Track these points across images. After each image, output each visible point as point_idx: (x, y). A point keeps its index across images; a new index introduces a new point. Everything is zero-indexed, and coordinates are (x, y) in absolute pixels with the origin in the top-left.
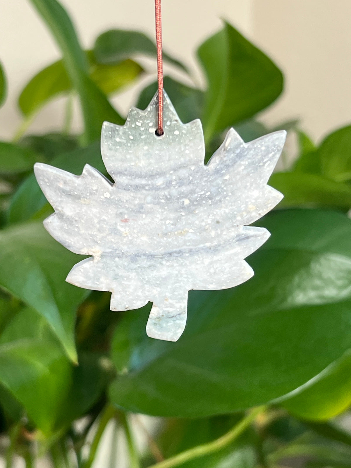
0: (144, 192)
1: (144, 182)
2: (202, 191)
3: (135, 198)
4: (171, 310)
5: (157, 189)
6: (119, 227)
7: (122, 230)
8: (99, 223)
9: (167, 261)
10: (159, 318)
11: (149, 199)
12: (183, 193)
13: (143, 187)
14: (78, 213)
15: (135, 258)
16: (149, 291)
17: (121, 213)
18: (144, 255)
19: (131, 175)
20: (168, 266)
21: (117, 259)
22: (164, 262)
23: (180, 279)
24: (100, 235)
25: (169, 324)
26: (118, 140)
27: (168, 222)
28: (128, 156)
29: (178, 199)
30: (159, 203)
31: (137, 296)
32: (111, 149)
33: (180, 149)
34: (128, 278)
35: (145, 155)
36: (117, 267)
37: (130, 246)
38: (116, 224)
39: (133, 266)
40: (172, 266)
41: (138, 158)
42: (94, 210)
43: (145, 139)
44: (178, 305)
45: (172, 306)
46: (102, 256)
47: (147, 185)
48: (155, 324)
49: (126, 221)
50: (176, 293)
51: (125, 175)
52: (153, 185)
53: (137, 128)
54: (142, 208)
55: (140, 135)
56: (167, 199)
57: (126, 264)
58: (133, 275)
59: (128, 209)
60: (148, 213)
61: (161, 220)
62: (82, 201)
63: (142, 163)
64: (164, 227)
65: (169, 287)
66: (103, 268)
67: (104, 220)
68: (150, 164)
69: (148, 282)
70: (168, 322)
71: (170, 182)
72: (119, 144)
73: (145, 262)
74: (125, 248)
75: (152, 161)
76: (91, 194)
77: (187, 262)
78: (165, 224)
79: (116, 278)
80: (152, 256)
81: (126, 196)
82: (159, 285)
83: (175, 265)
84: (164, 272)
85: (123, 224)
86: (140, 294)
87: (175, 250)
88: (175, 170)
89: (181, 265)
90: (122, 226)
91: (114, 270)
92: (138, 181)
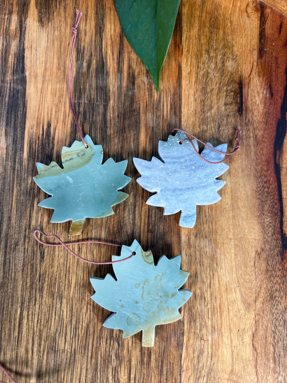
0: (177, 164)
1: (176, 160)
2: (199, 163)
3: (173, 167)
4: (190, 213)
5: (182, 163)
6: (167, 179)
7: (168, 179)
8: (159, 177)
9: (187, 192)
10: (185, 217)
11: (179, 167)
12: (191, 164)
13: (176, 162)
14: (151, 174)
15: (174, 190)
16: (180, 205)
17: (168, 173)
18: (178, 189)
19: (171, 158)
20: (188, 194)
21: (167, 192)
22: (186, 192)
23: (193, 199)
24: (160, 182)
25: (189, 220)
26: (165, 146)
27: (186, 175)
28: (170, 151)
29: (190, 166)
30: (183, 168)
31: (176, 207)
32: (163, 149)
33: (189, 148)
34: (172, 199)
35: (176, 150)
36: (167, 195)
37: (172, 186)
38: (166, 177)
39: (174, 194)
40: (189, 194)
41: (173, 152)
42: (157, 172)
43: (176, 145)
44: (192, 211)
45: (190, 211)
46: (161, 191)
47: (177, 161)
48: (184, 220)
49: (170, 176)
50: (192, 206)
51: (169, 158)
52: (180, 161)
53: (172, 141)
54: (176, 170)
55: (174, 143)
56: (185, 166)
57: (171, 193)
58: (174, 198)
59: (170, 171)
60: (178, 172)
61: (184, 175)
62: (152, 169)
63: (175, 154)
64: (185, 178)
65: (189, 203)
66: (162, 196)
67: (161, 176)
68: (178, 154)
69: (180, 201)
70: (189, 219)
71: (186, 160)
72: (166, 147)
73: (178, 193)
74: (170, 187)
75: (179, 153)
76: (156, 166)
77: (195, 192)
78: (186, 176)
79: (167, 200)
80: (181, 190)
81: (169, 166)
82: (184, 202)
83: (191, 193)
84: (186, 196)
85: (169, 177)
86: (177, 206)
87: (190, 187)
88: (188, 156)
89: (193, 193)
90: (168, 178)
91: (166, 196)
92: (174, 160)
